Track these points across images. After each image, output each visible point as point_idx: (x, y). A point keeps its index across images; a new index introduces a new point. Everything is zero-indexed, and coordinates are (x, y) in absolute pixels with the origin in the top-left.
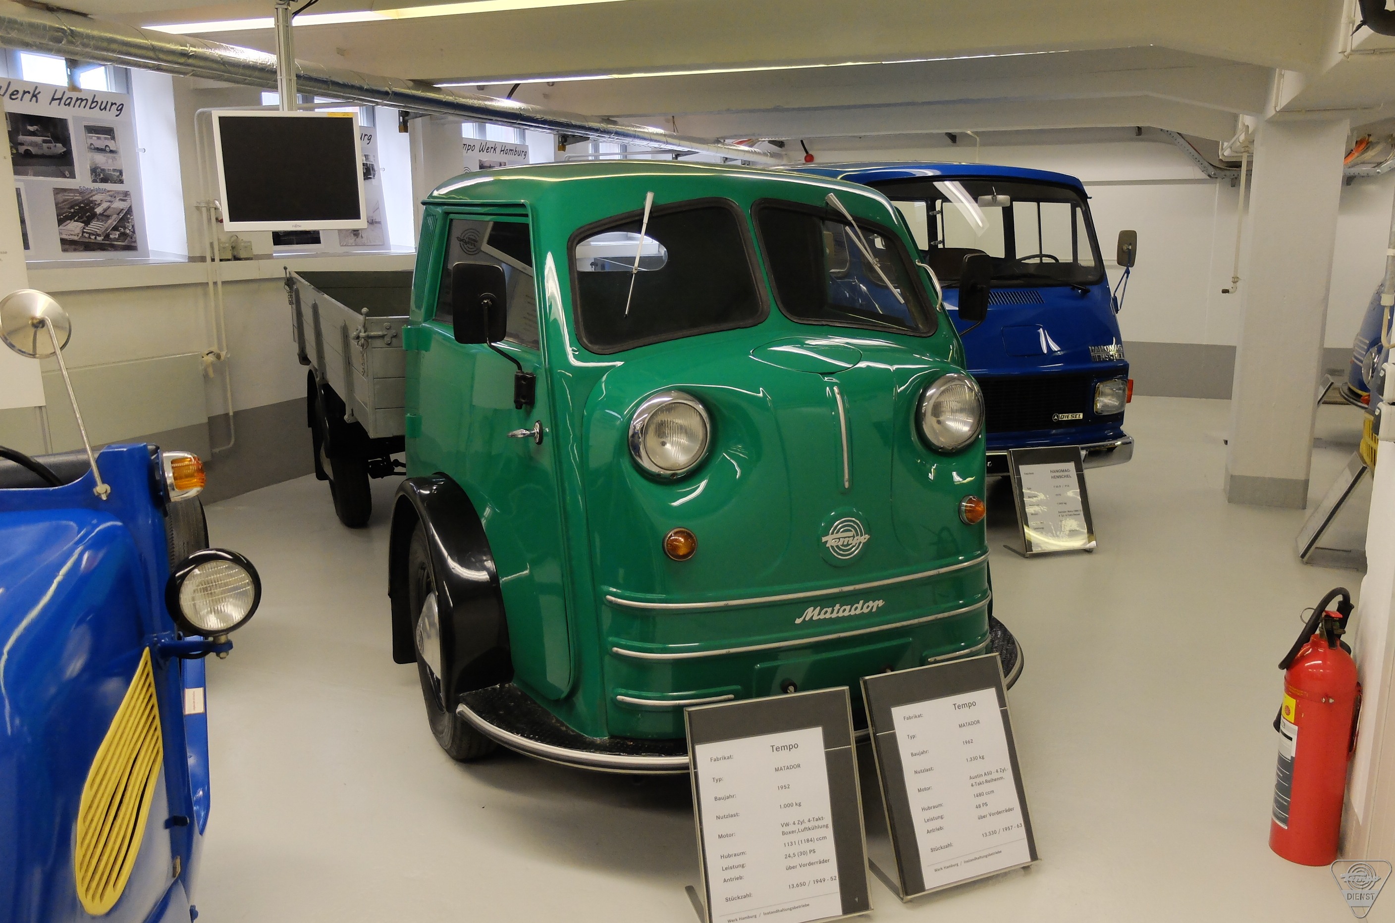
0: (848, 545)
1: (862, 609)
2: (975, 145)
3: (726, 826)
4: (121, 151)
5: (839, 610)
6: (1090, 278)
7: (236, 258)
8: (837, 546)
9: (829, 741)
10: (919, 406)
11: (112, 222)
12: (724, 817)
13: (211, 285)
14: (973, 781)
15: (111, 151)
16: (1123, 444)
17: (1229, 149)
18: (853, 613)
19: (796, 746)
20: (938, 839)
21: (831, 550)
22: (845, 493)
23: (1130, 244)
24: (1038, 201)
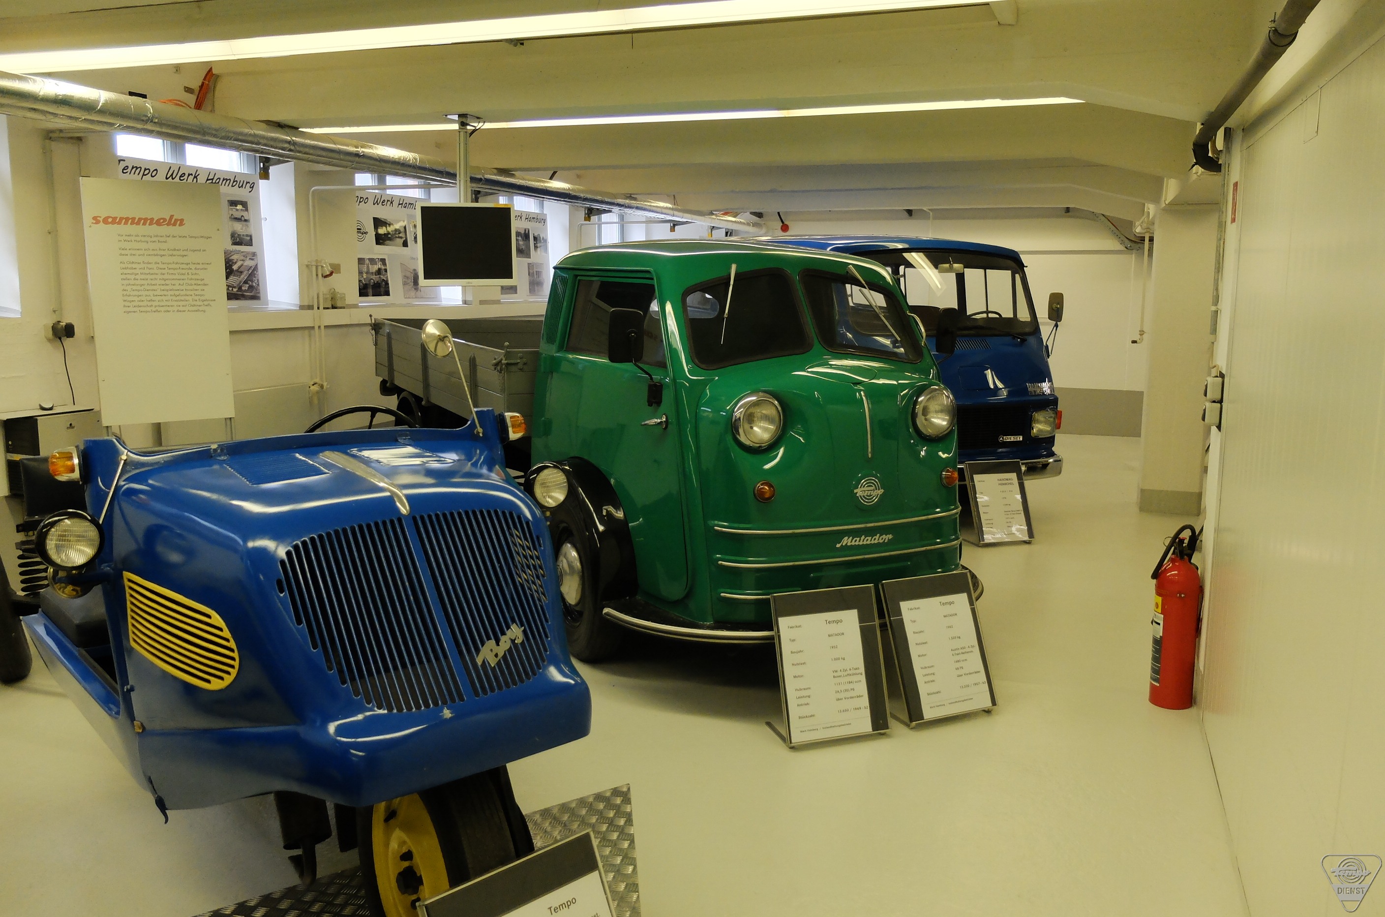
0: (870, 496)
1: (878, 540)
2: (929, 218)
3: (798, 670)
4: (251, 220)
5: (864, 539)
6: (1027, 330)
7: (334, 307)
8: (864, 496)
9: (861, 620)
10: (914, 408)
11: (244, 277)
12: (798, 664)
13: (316, 328)
14: (954, 652)
15: (246, 221)
16: (1055, 461)
17: (1139, 227)
18: (873, 542)
19: (841, 621)
20: (932, 688)
21: (860, 499)
22: (869, 461)
23: (1058, 304)
24: (985, 268)
